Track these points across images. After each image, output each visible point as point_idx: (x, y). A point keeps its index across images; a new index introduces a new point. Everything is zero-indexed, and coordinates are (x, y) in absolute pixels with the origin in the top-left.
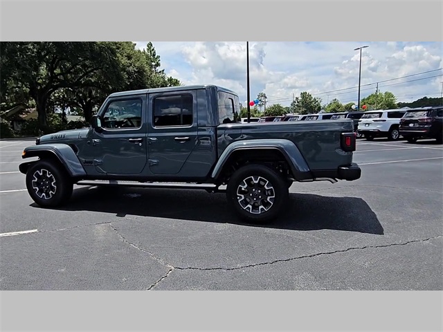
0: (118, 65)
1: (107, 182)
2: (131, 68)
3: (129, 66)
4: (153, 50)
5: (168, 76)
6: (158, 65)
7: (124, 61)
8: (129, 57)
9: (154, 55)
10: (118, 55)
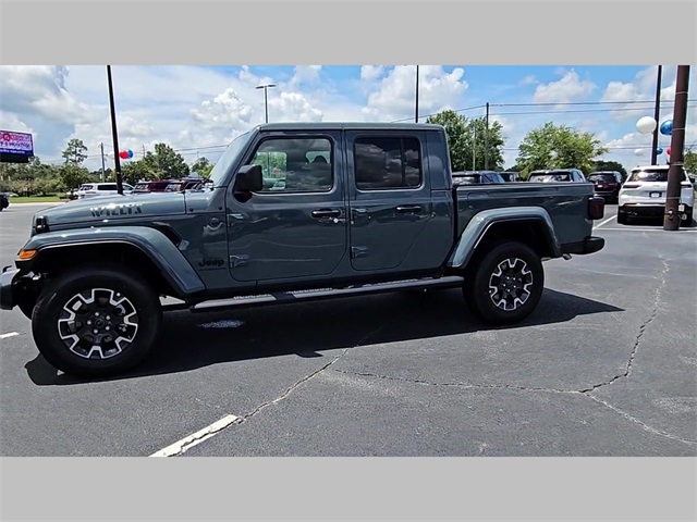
1: (270, 298)
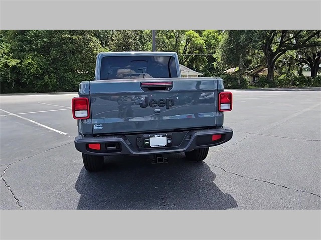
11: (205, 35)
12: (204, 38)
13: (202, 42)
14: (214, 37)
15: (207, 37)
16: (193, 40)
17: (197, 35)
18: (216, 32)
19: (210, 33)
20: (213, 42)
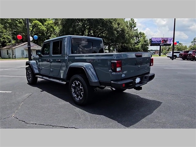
0: (113, 28)
2: (119, 29)
3: (118, 28)
4: (133, 20)
5: (139, 31)
6: (135, 27)
7: (116, 26)
8: (119, 24)
9: (134, 22)
10: (113, 24)
11: (46, 25)
12: (46, 27)
13: (45, 29)
14: (51, 26)
15: (47, 26)
16: (39, 26)
17: (40, 24)
18: (53, 24)
19: (49, 24)
20: (52, 29)
